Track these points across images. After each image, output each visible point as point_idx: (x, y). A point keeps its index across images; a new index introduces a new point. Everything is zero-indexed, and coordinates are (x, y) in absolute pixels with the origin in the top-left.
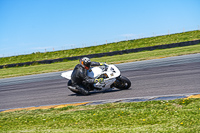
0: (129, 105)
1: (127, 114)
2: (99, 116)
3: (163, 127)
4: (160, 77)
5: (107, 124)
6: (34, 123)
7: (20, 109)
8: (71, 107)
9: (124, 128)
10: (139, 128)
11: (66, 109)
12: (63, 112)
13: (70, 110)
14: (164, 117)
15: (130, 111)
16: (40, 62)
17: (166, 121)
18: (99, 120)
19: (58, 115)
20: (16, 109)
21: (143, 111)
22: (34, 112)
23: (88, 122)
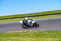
0: (47, 32)
1: (46, 34)
4: (57, 23)
6: (18, 36)
7: (13, 32)
8: (29, 32)
9: (46, 39)
10: (50, 39)
14: (58, 36)
16: (20, 17)
17: (59, 37)
18: (38, 36)
19: (25, 34)
20: (12, 32)
22: (18, 33)
23: (34, 36)
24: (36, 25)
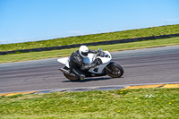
0: (73, 94)
1: (70, 102)
2: (45, 104)
3: (103, 114)
5: (53, 111)
8: (21, 95)
9: (68, 115)
10: (81, 115)
11: (16, 97)
12: (13, 100)
13: (19, 98)
14: (104, 106)
15: (74, 100)
17: (105, 109)
18: (45, 107)
19: (8, 102)
21: (85, 100)
23: (35, 109)
24: (113, 71)
